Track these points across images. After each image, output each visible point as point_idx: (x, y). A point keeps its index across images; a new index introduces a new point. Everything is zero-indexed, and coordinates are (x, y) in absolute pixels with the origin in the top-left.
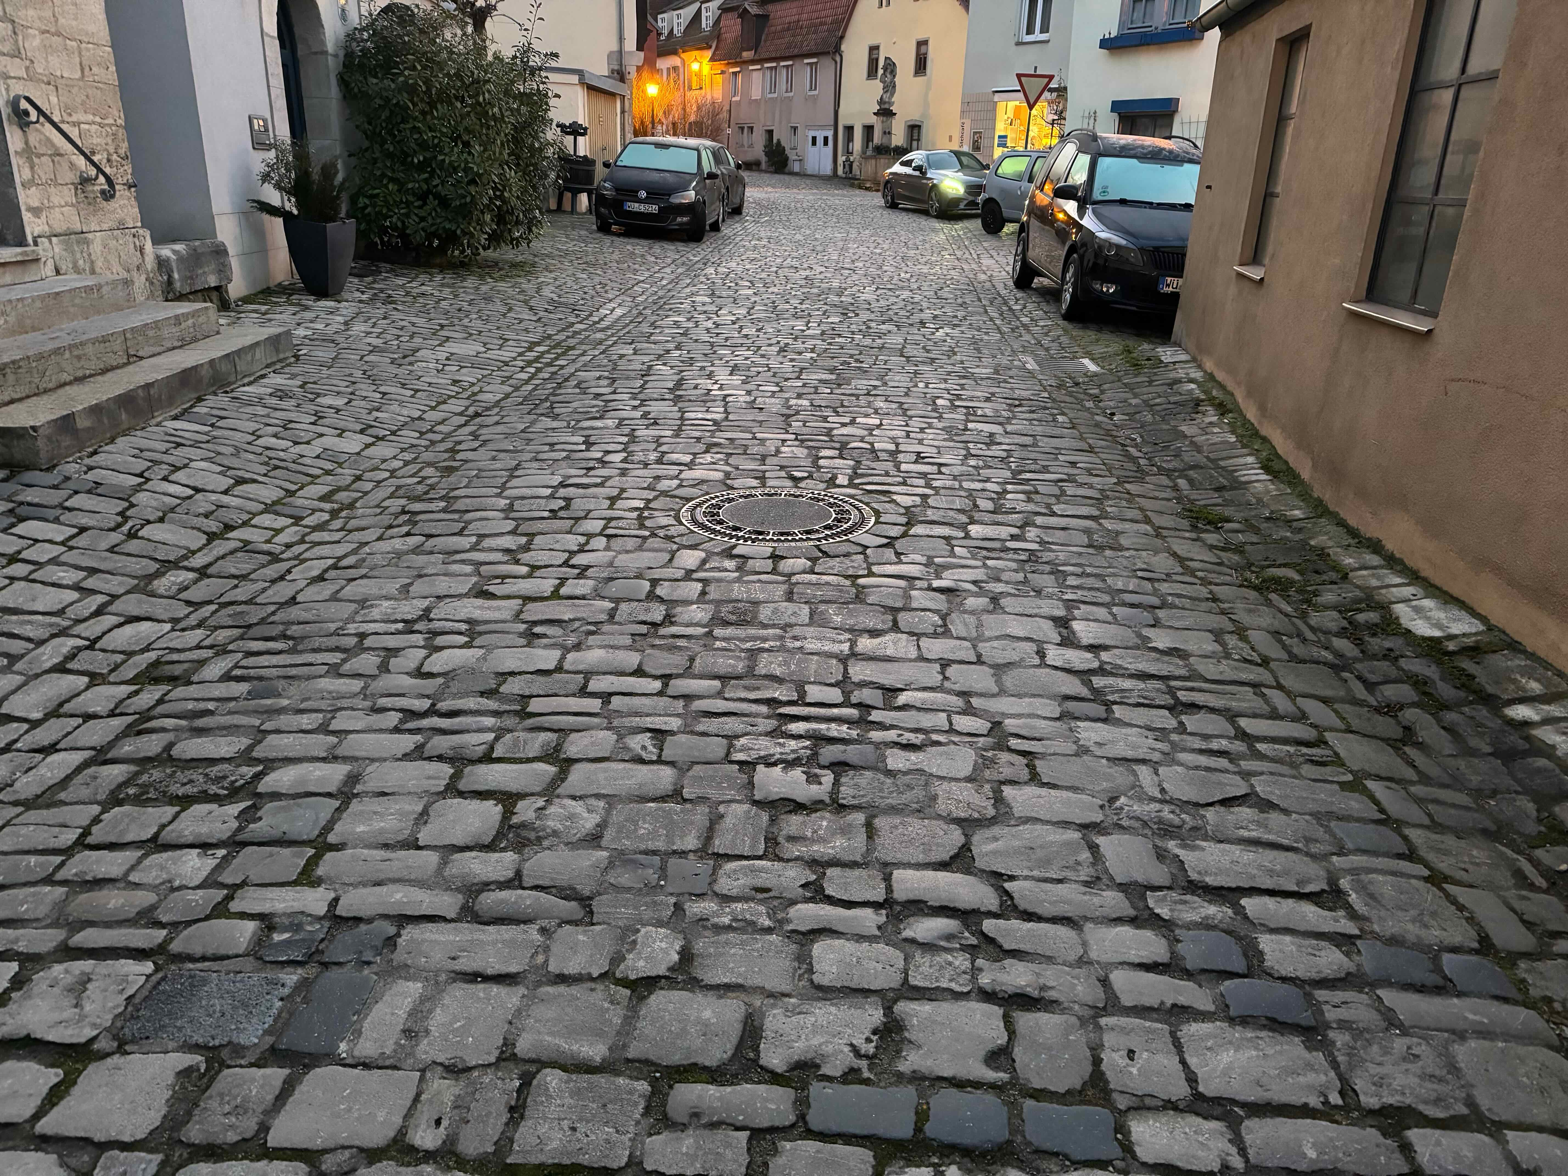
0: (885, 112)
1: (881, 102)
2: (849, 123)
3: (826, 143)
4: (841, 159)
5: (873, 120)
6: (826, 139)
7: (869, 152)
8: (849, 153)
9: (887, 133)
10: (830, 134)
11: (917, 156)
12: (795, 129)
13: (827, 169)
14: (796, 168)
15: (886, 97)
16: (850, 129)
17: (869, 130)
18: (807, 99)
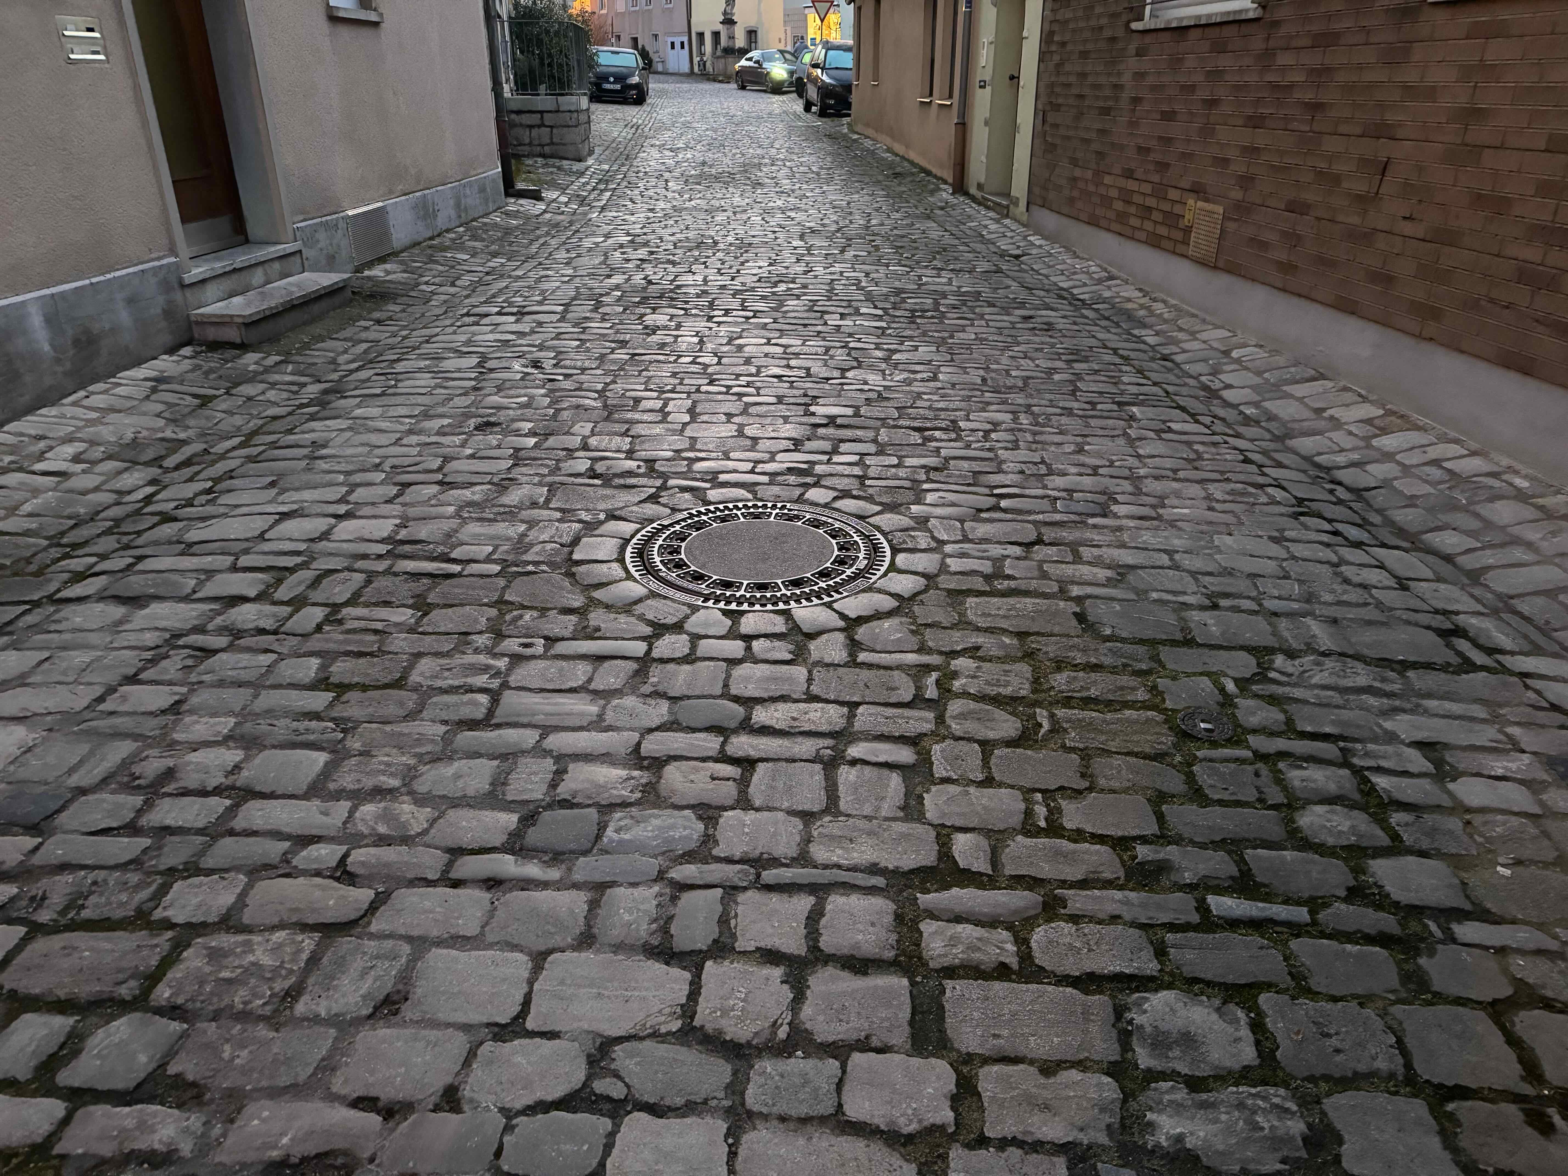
0: (729, 21)
1: (725, 13)
2: (700, 30)
3: (682, 47)
4: (696, 60)
5: (720, 27)
6: (682, 43)
7: (719, 53)
8: (702, 54)
9: (732, 37)
10: (685, 39)
11: (755, 54)
12: (656, 36)
13: (686, 68)
14: (660, 68)
15: (728, 10)
16: (701, 35)
17: (716, 35)
18: (664, 10)
